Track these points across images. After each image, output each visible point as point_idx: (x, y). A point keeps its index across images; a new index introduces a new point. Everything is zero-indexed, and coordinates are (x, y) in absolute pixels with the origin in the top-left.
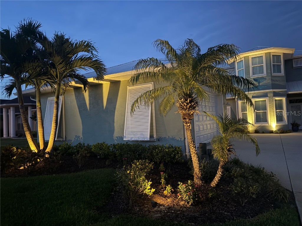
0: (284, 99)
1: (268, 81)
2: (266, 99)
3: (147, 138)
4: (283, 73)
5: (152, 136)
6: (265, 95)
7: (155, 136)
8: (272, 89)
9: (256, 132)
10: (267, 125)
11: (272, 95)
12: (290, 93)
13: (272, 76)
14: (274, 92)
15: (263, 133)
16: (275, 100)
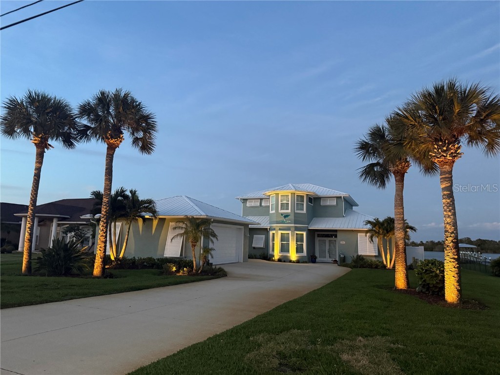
0: (305, 234)
1: (292, 217)
2: (290, 232)
3: (179, 256)
4: (305, 211)
5: (181, 255)
6: (288, 229)
7: (183, 255)
8: (294, 224)
9: (279, 260)
10: (288, 255)
11: (293, 229)
12: (310, 228)
13: (295, 213)
14: (296, 227)
15: (284, 262)
16: (296, 234)
